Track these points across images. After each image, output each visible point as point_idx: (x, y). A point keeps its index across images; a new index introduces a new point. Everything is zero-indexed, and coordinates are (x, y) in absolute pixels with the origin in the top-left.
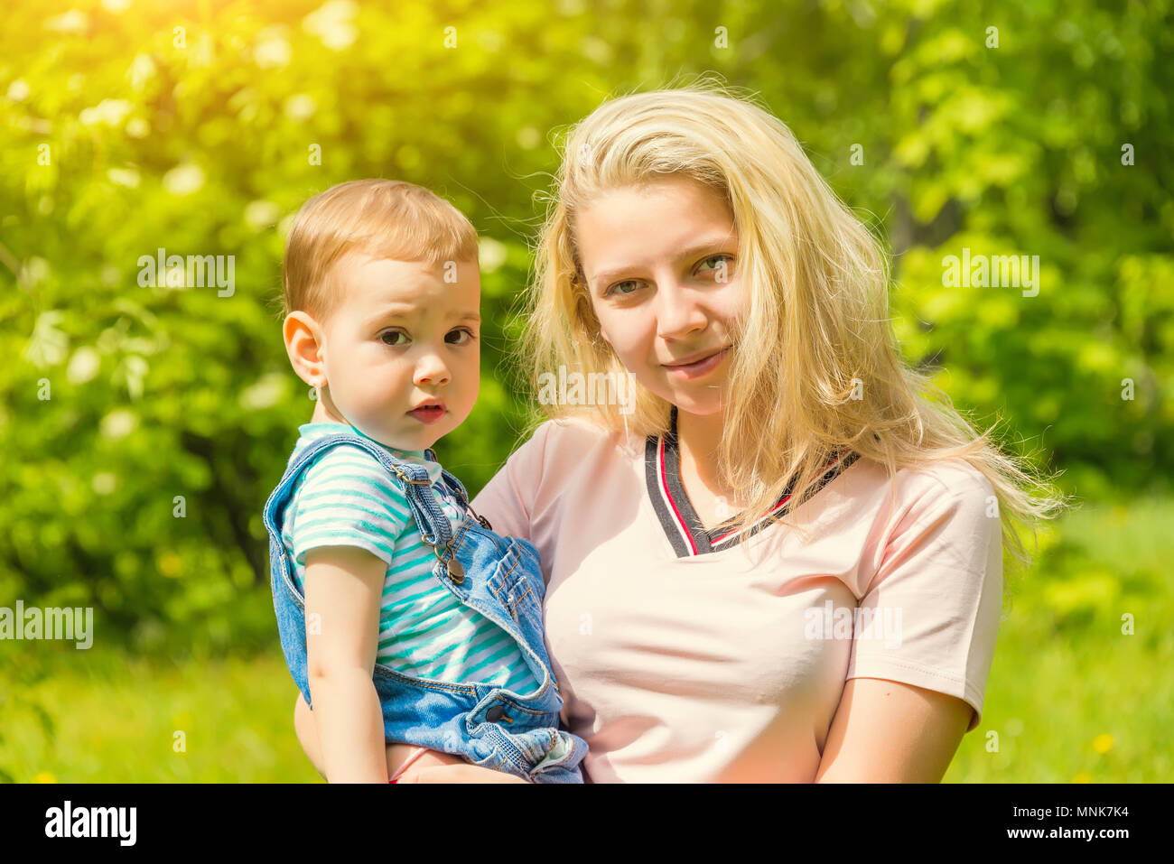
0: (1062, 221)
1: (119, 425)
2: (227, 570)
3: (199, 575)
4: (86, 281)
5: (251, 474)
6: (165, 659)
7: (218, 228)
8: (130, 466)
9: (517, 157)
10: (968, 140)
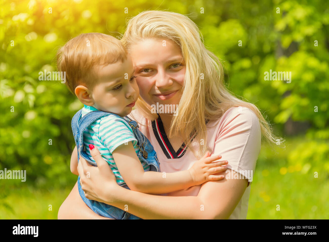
1: (31, 116)
3: (57, 163)
10: (298, 22)
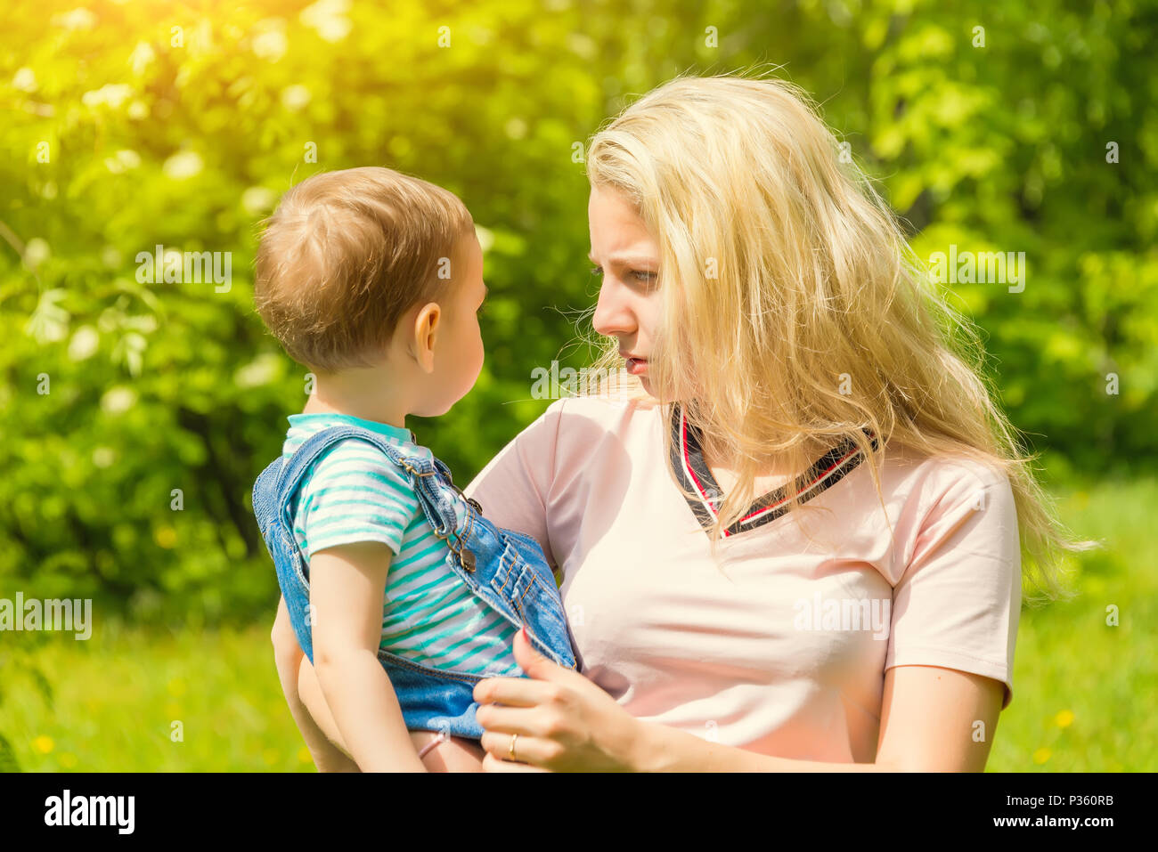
0: (1029, 213)
1: (119, 400)
2: (221, 542)
3: (194, 546)
4: (87, 262)
5: (245, 450)
6: (160, 628)
7: (215, 212)
8: (128, 441)
9: (505, 146)
10: (944, 133)
